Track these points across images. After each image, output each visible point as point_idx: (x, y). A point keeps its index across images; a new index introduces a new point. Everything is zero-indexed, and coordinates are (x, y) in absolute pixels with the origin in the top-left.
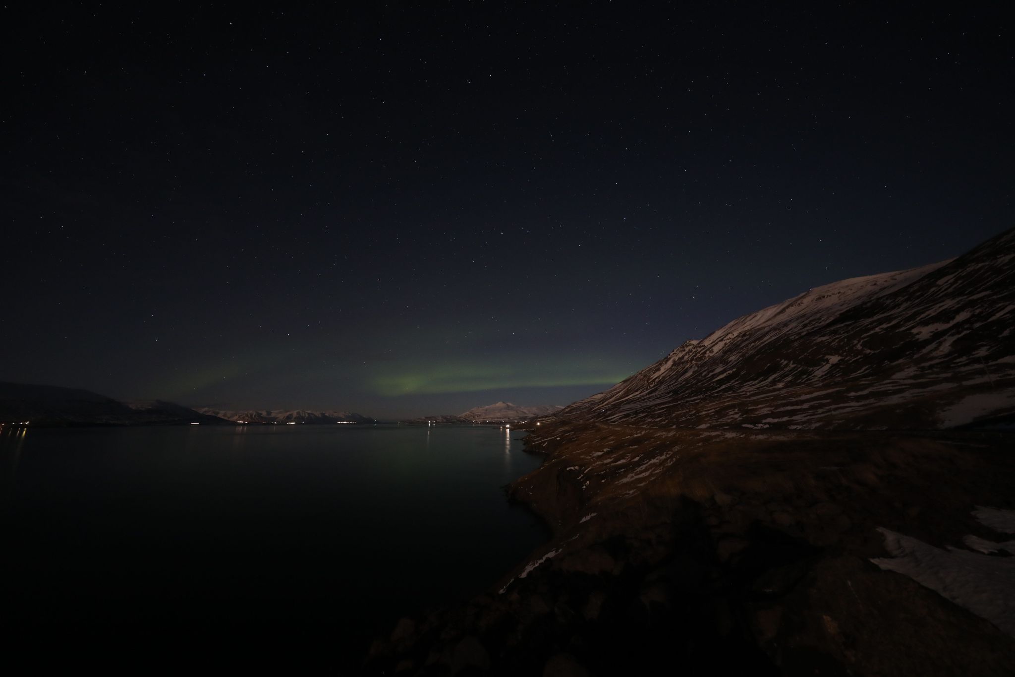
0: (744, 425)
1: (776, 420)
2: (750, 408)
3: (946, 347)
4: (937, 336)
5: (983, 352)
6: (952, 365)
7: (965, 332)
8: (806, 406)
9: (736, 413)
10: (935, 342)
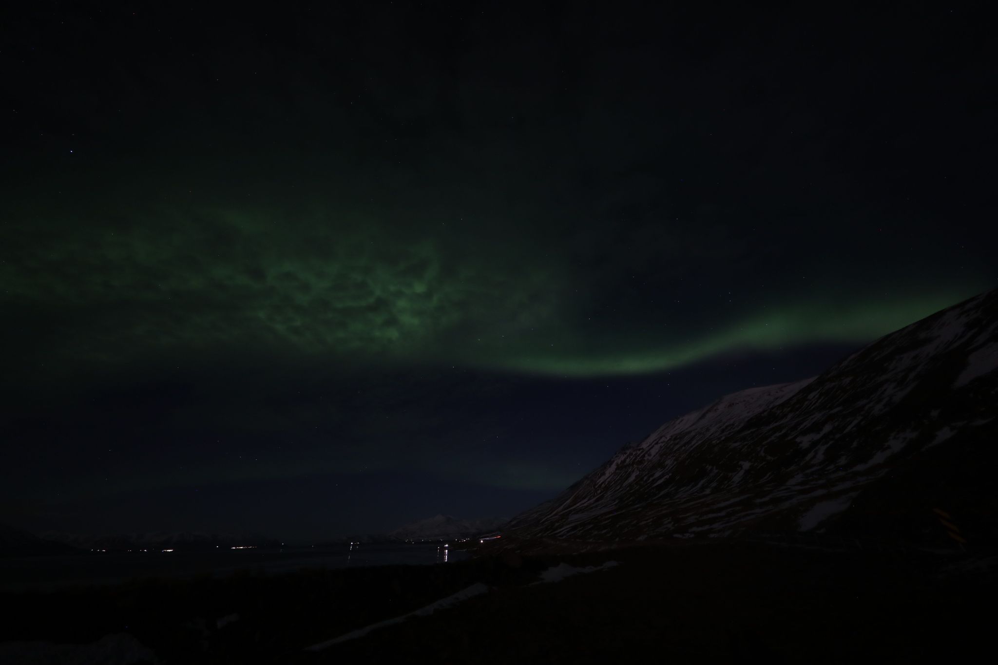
0: (675, 535)
1: (700, 529)
2: (681, 516)
3: (820, 456)
4: (814, 445)
5: (843, 461)
6: (826, 473)
7: (831, 443)
8: (723, 513)
9: (670, 523)
10: (813, 451)
